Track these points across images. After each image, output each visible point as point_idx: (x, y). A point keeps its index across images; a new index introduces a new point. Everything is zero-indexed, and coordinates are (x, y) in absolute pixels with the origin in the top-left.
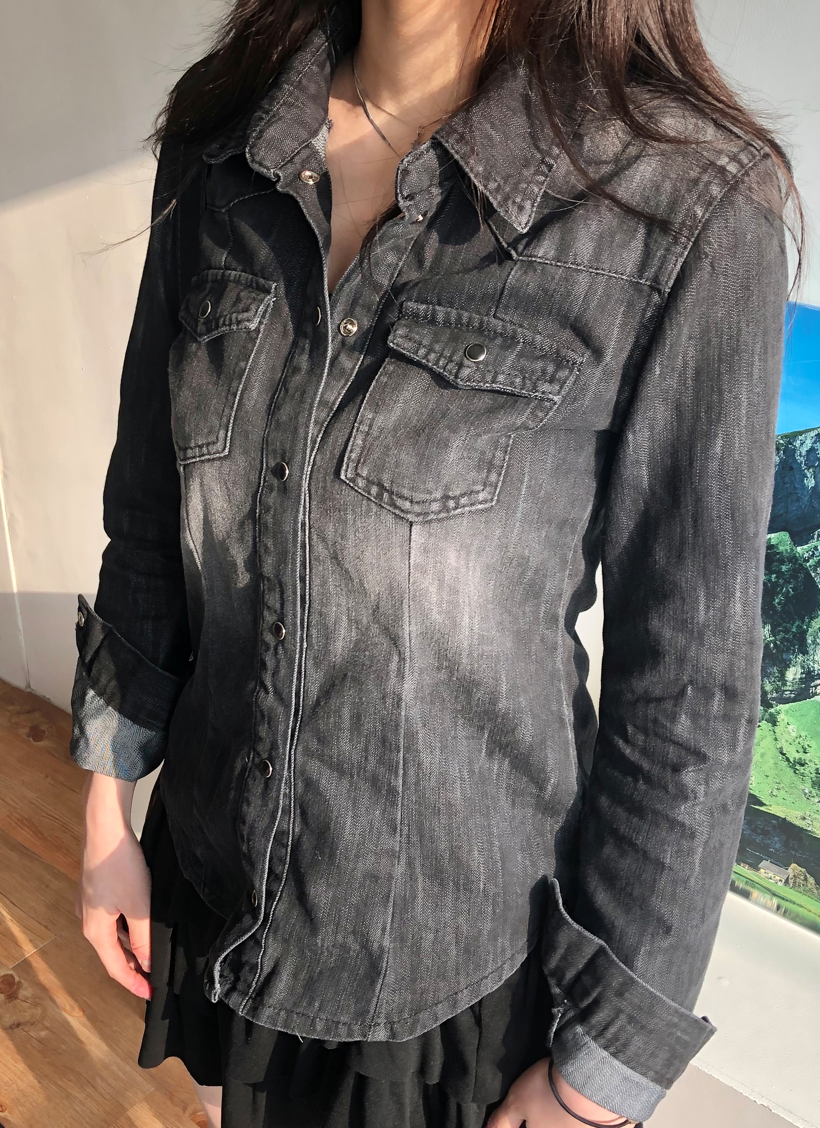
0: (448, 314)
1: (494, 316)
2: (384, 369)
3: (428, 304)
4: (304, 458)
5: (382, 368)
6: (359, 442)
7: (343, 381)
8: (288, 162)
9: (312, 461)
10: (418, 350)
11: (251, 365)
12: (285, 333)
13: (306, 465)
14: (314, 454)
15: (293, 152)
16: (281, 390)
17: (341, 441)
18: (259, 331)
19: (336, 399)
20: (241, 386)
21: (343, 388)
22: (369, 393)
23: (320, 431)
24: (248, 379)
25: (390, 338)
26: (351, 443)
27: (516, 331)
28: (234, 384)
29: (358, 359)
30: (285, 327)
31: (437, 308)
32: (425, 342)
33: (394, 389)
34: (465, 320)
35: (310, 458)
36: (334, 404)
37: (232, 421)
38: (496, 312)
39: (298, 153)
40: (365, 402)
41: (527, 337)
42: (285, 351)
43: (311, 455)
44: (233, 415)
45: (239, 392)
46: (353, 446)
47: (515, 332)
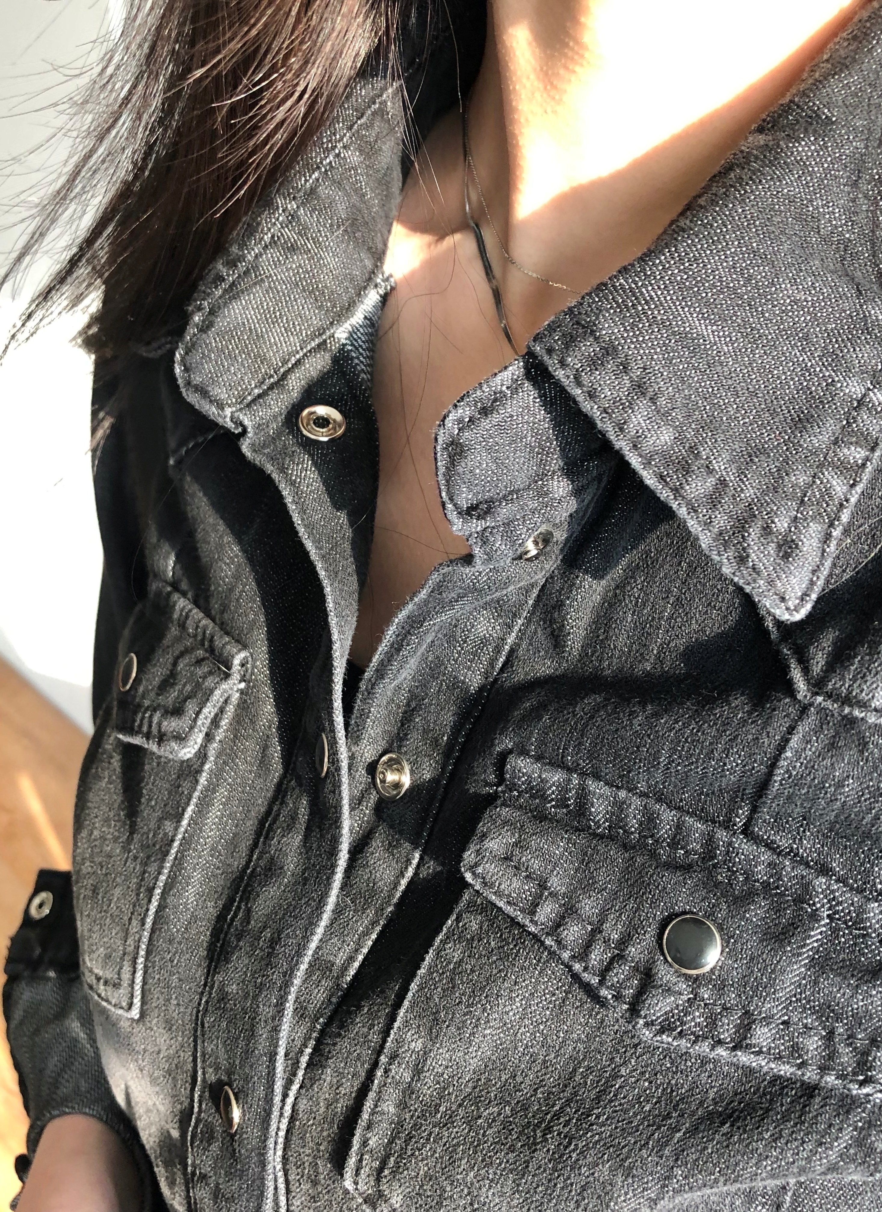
0: (620, 806)
1: (746, 831)
2: (458, 920)
3: (570, 770)
4: (269, 1100)
5: (454, 917)
6: (389, 1107)
7: (371, 913)
8: (271, 388)
9: (288, 1109)
10: (535, 905)
11: (186, 831)
12: (263, 761)
13: (276, 1113)
14: (292, 1094)
15: (285, 362)
16: (239, 908)
17: (350, 1087)
18: (205, 756)
19: (351, 959)
20: (163, 878)
21: (366, 933)
22: (417, 981)
23: (307, 1039)
24: (179, 862)
25: (469, 856)
26: (368, 1105)
27: (810, 883)
28: (152, 869)
29: (408, 862)
30: (265, 748)
31: (592, 785)
32: (555, 883)
33: (477, 990)
34: (665, 830)
35: (283, 1101)
36: (345, 968)
37: (142, 953)
38: (750, 819)
39: (298, 363)
40: (406, 1003)
41: (839, 903)
42: (261, 804)
43: (285, 1096)
44: (145, 940)
45: (158, 891)
46: (373, 1113)
47: (806, 887)
